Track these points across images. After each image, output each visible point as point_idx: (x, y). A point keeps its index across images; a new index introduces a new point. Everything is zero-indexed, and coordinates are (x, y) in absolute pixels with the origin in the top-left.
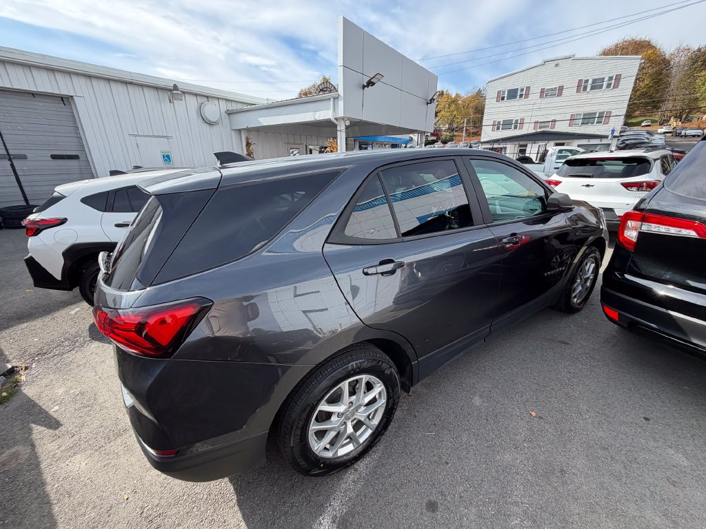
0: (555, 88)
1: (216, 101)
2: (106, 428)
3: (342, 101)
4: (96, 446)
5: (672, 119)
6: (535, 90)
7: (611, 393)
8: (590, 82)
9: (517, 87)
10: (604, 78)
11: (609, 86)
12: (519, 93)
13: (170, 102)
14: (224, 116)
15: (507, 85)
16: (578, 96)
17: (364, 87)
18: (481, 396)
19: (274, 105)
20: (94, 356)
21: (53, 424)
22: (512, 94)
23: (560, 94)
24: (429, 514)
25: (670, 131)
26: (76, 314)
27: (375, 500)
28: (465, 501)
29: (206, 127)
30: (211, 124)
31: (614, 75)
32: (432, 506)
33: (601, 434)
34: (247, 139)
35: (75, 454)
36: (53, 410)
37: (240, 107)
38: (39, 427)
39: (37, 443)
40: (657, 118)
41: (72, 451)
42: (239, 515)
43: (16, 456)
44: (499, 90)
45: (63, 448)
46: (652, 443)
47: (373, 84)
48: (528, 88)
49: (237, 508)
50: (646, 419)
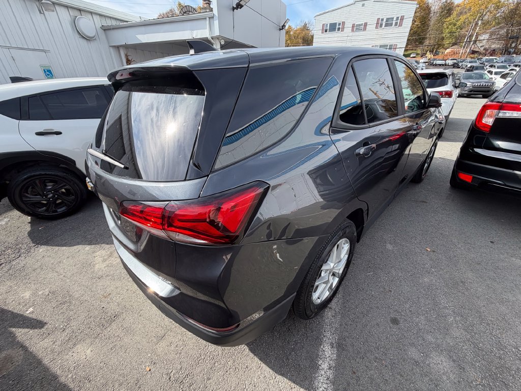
0: (362, 24)
1: (90, 16)
2: (95, 317)
3: (217, 21)
4: (93, 334)
5: (428, 53)
6: (348, 25)
7: (466, 230)
8: (385, 20)
9: (336, 22)
10: (393, 18)
11: (396, 24)
12: (337, 27)
13: (40, 13)
14: (101, 32)
15: (329, 19)
16: (376, 31)
17: (234, 9)
18: (390, 243)
19: (146, 23)
20: (47, 259)
21: (37, 324)
22: (333, 27)
23: (365, 29)
24: (395, 326)
25: (427, 61)
26: (7, 224)
27: (354, 325)
28: (415, 313)
29: (83, 42)
30: (88, 39)
31: (400, 16)
32: (395, 321)
33: (472, 255)
34: (127, 56)
35: (75, 345)
36: (28, 312)
37: (114, 23)
38: (20, 330)
39: (27, 344)
40: (419, 52)
41: (71, 343)
42: (256, 359)
43: (8, 359)
44: (323, 23)
45: (58, 343)
46: (502, 256)
47: (242, 6)
48: (344, 23)
49: (252, 355)
50: (492, 242)
